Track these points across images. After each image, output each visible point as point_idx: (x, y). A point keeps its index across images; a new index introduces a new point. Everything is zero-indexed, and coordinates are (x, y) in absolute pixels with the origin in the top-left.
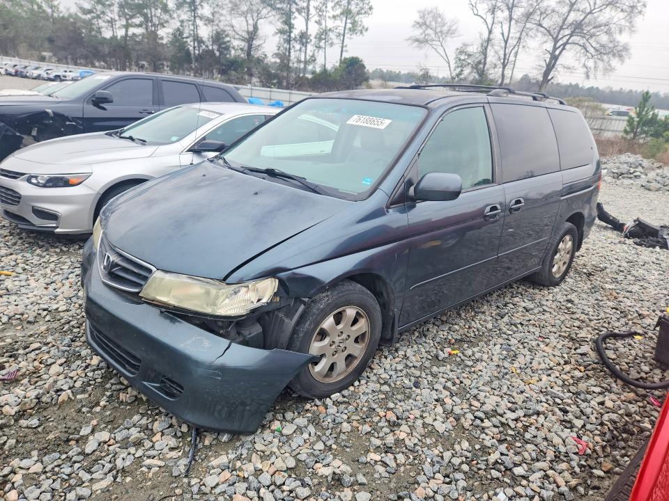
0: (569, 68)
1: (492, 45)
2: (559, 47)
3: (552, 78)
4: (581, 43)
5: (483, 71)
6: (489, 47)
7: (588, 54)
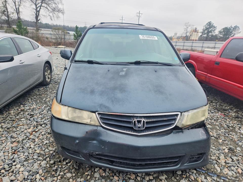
0: (45, 16)
1: (8, 4)
2: (38, 7)
3: (39, 19)
4: (46, 6)
5: (8, 15)
6: (7, 5)
7: (49, 11)
